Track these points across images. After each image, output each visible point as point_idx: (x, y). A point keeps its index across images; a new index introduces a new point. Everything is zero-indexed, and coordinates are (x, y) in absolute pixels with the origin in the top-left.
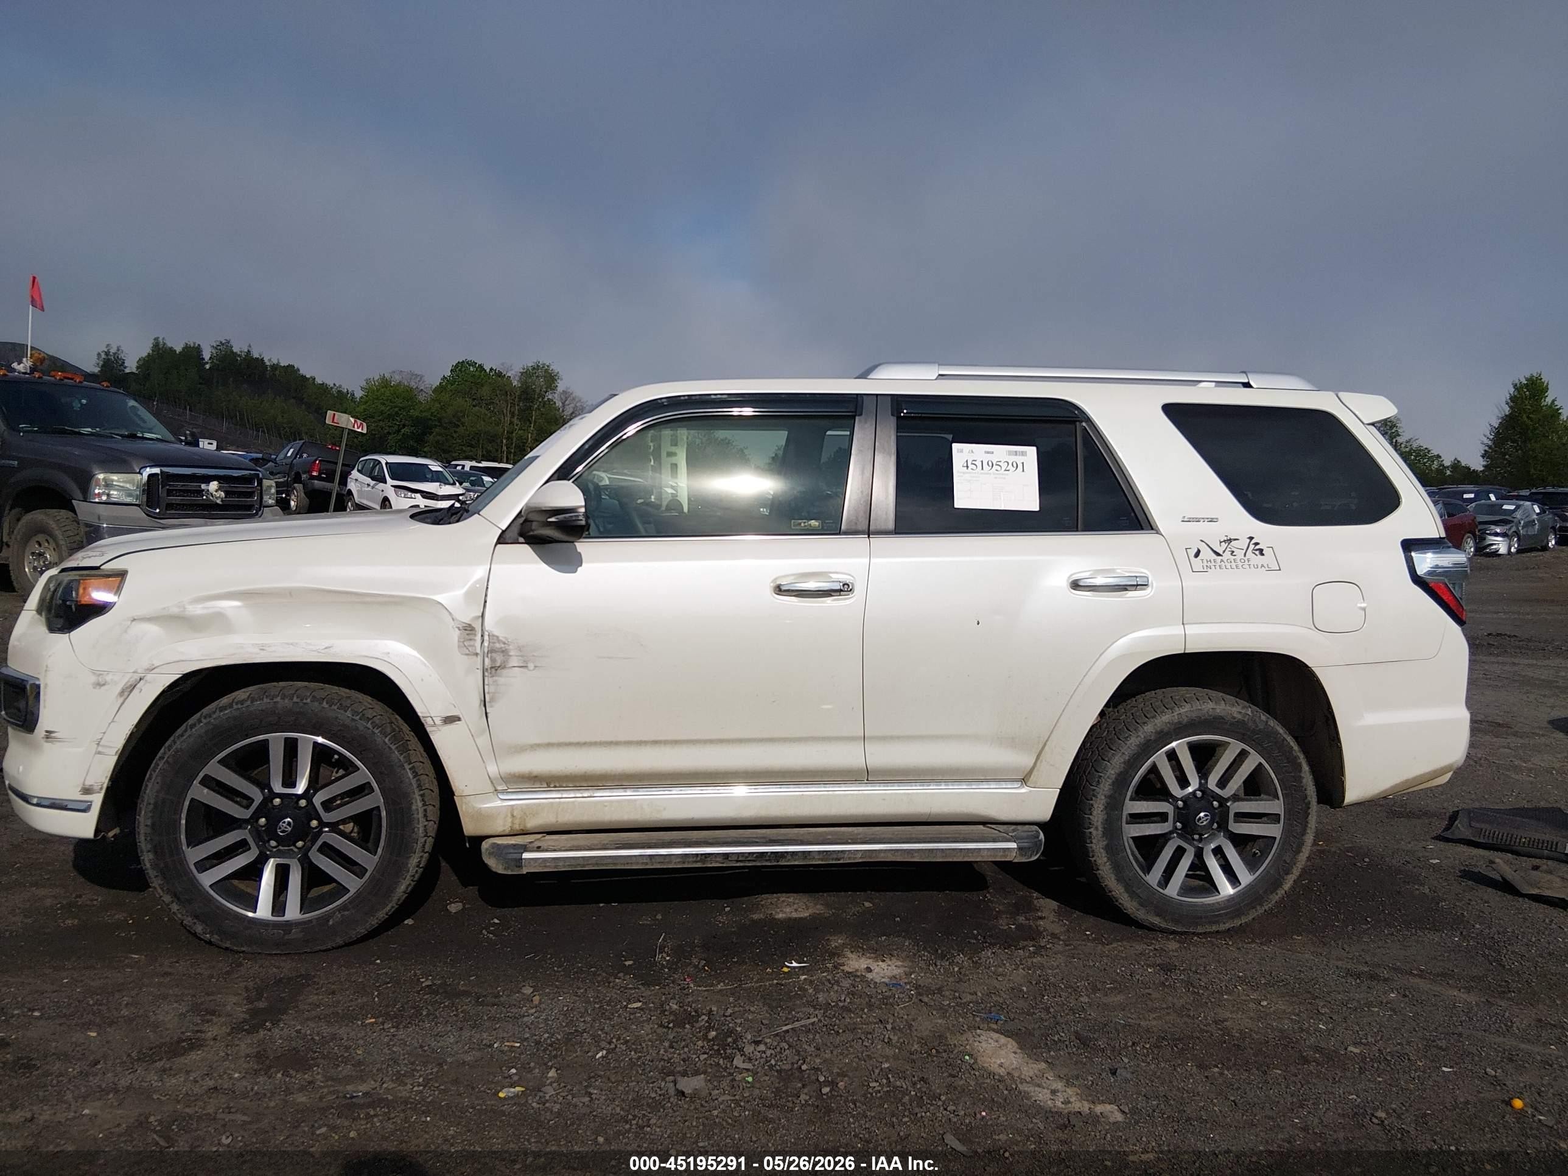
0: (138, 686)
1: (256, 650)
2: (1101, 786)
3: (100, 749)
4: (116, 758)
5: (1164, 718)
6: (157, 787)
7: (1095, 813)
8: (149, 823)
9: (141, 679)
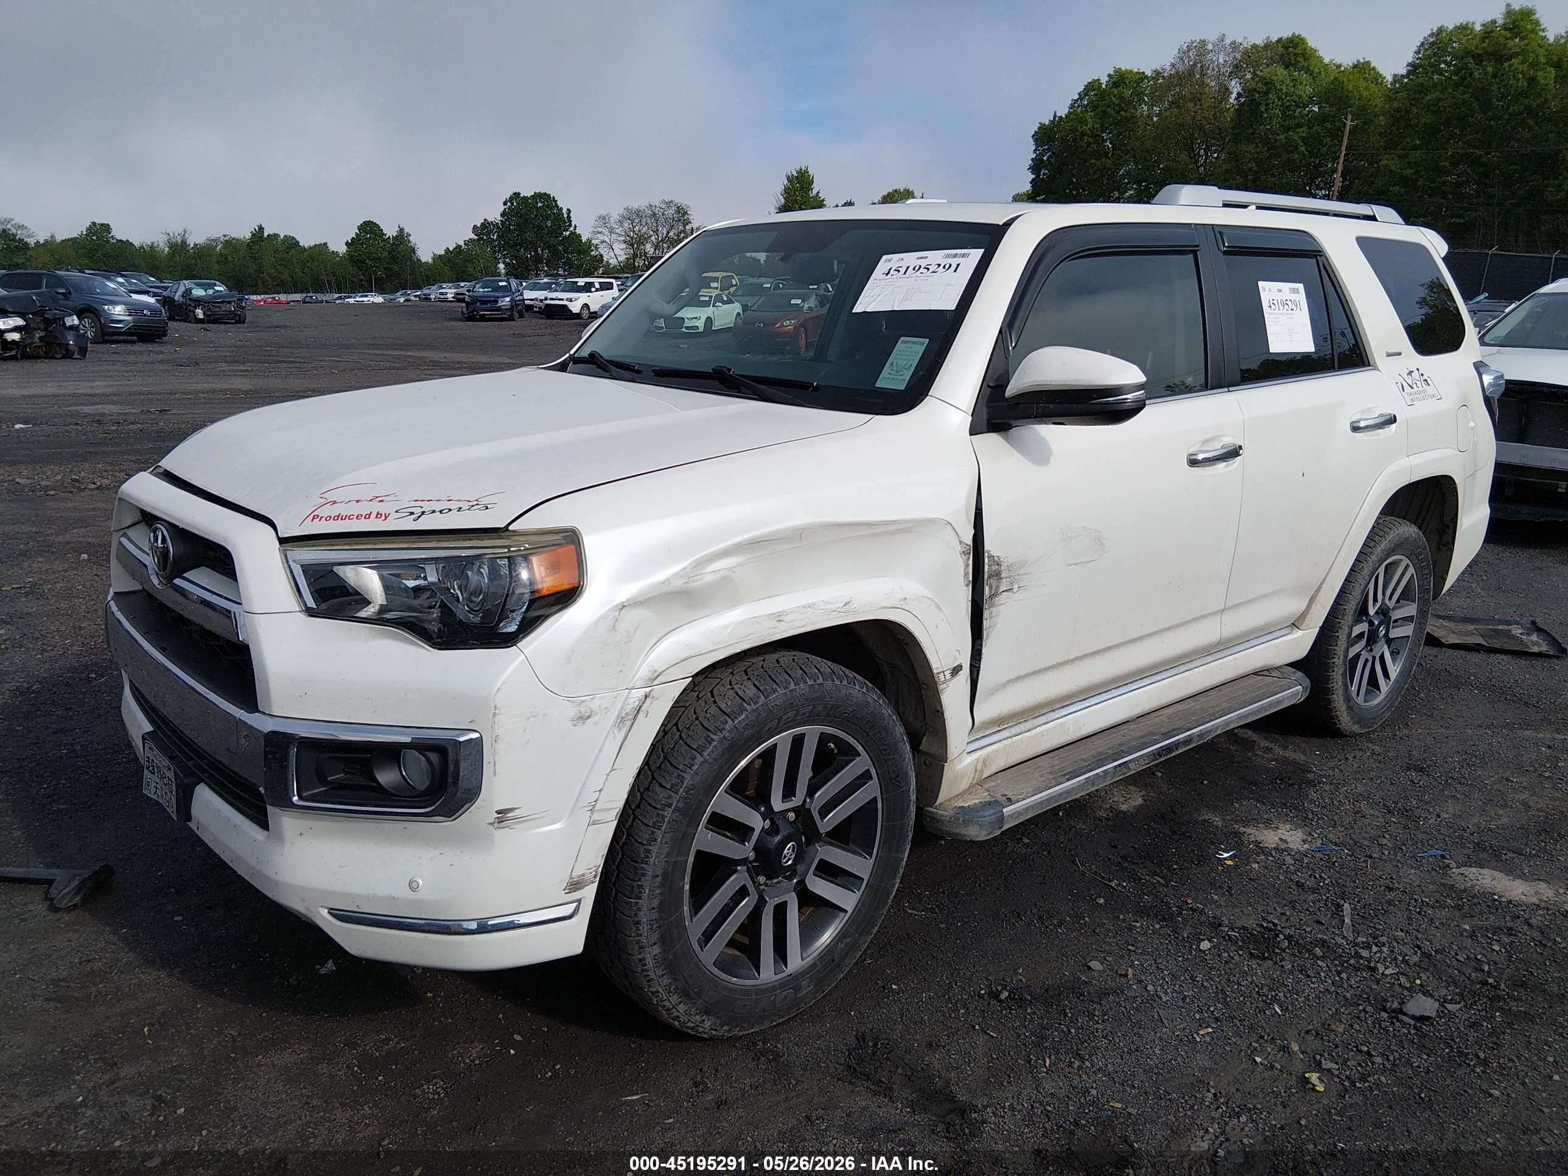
0: (642, 709)
1: (774, 623)
2: (1345, 618)
3: (596, 816)
4: (616, 822)
5: (1383, 545)
6: (666, 849)
7: (1339, 643)
8: (656, 903)
9: (646, 697)
